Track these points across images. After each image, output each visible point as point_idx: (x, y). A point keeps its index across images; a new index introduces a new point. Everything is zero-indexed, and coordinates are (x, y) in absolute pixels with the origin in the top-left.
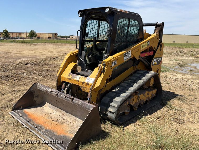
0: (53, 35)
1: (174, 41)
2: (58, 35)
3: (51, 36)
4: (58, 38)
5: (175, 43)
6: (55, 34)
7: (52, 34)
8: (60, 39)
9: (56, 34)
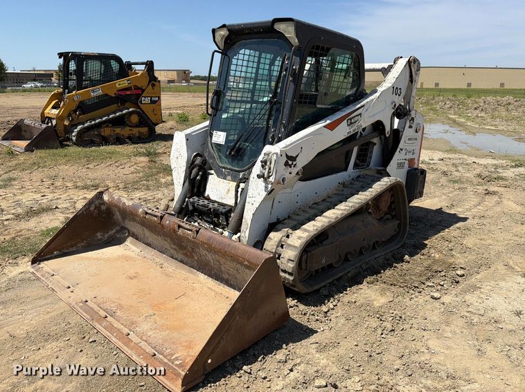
0: (178, 74)
1: (469, 85)
2: (191, 75)
3: (174, 76)
4: (191, 81)
5: (472, 87)
6: (185, 72)
7: (175, 72)
8: (195, 84)
9: (187, 72)
